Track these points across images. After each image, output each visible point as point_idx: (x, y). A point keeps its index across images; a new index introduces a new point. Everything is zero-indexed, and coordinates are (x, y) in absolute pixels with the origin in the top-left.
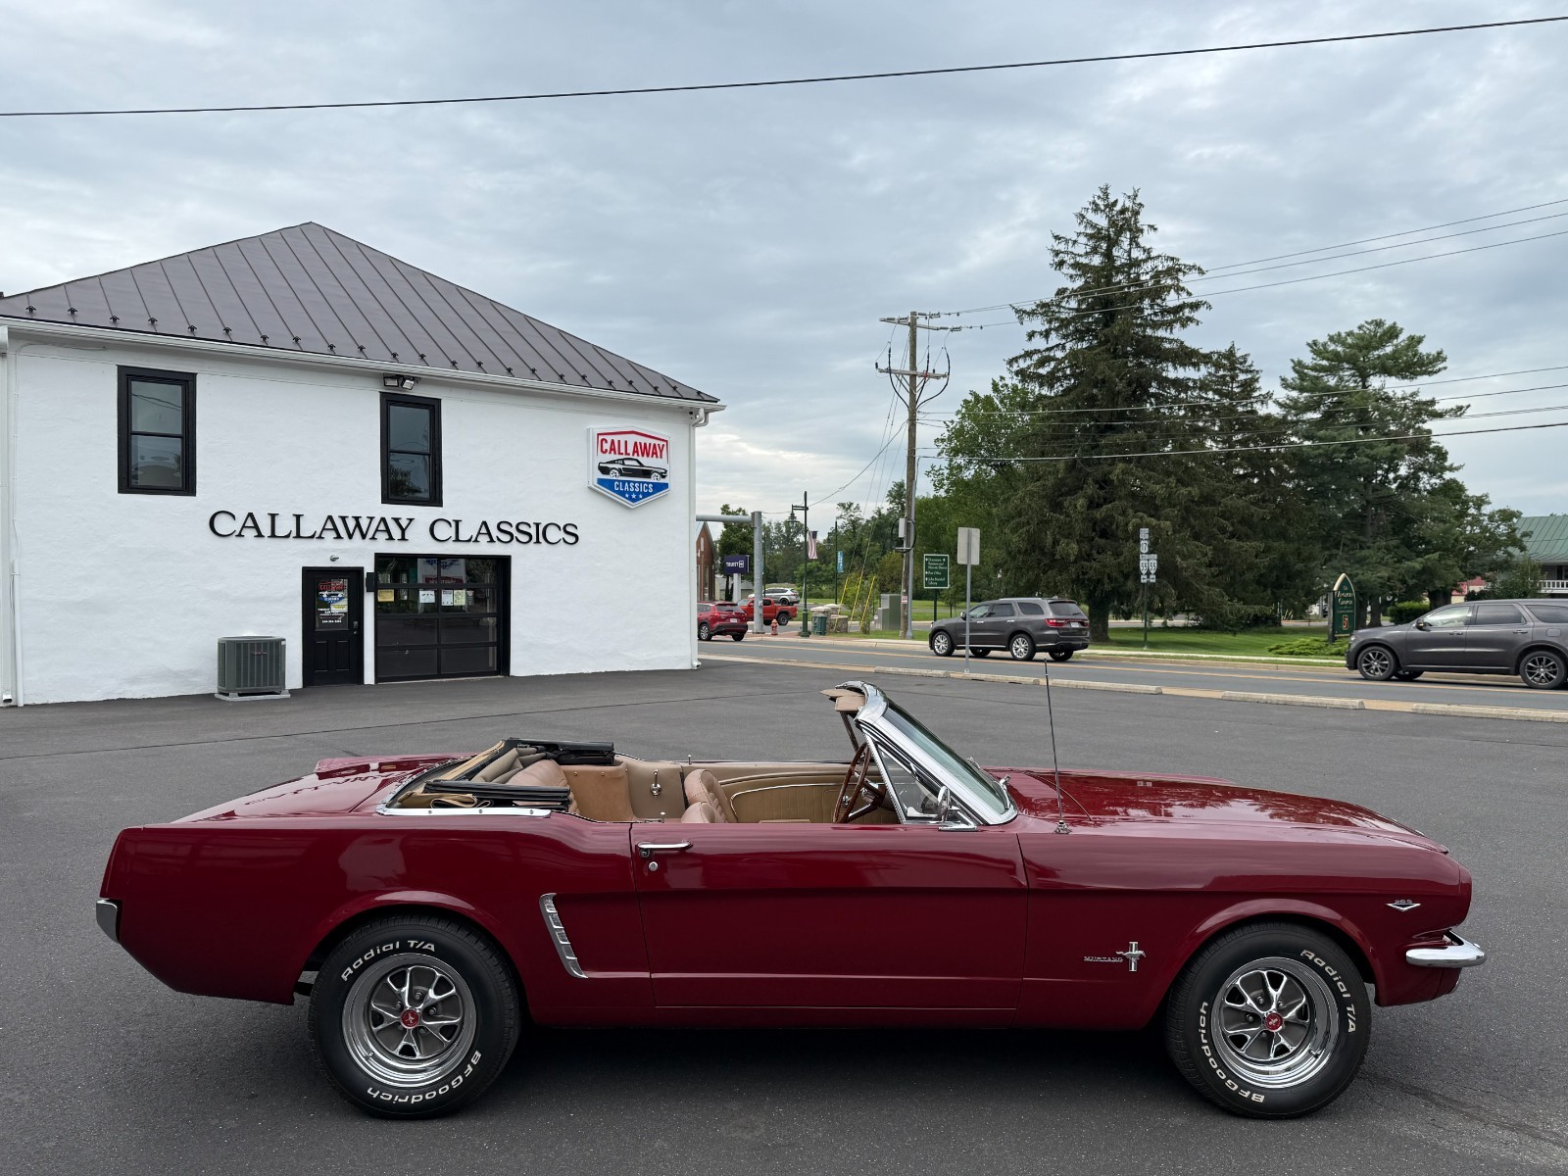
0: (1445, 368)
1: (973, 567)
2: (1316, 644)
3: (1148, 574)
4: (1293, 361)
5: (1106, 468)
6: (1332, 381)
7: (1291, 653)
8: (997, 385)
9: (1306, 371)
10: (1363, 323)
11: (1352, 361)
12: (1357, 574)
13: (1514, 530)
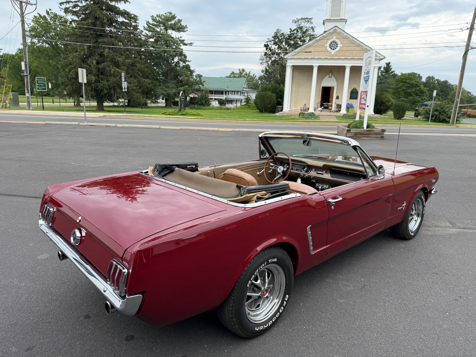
0: (187, 31)
1: (85, 83)
2: (176, 112)
3: (125, 88)
4: (146, 21)
5: (102, 50)
6: (158, 30)
7: (169, 114)
8: (49, 12)
9: (150, 25)
10: (167, 12)
11: (164, 25)
12: (167, 91)
13: (201, 80)
